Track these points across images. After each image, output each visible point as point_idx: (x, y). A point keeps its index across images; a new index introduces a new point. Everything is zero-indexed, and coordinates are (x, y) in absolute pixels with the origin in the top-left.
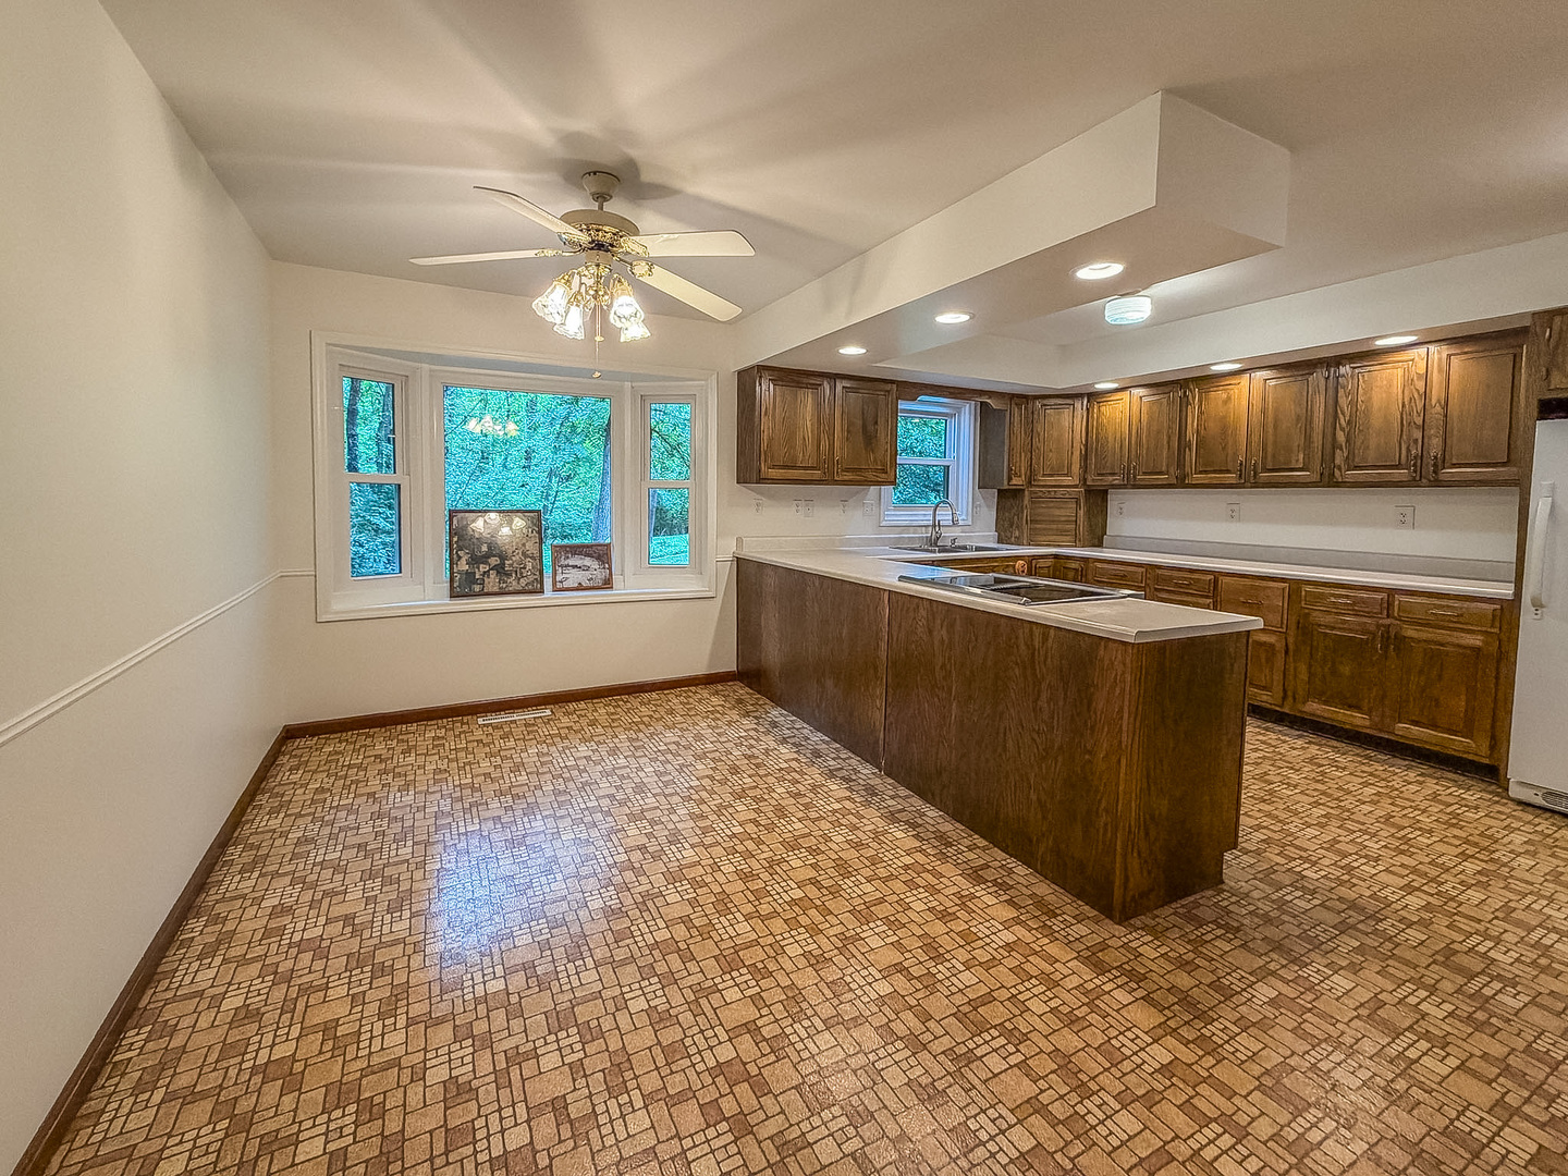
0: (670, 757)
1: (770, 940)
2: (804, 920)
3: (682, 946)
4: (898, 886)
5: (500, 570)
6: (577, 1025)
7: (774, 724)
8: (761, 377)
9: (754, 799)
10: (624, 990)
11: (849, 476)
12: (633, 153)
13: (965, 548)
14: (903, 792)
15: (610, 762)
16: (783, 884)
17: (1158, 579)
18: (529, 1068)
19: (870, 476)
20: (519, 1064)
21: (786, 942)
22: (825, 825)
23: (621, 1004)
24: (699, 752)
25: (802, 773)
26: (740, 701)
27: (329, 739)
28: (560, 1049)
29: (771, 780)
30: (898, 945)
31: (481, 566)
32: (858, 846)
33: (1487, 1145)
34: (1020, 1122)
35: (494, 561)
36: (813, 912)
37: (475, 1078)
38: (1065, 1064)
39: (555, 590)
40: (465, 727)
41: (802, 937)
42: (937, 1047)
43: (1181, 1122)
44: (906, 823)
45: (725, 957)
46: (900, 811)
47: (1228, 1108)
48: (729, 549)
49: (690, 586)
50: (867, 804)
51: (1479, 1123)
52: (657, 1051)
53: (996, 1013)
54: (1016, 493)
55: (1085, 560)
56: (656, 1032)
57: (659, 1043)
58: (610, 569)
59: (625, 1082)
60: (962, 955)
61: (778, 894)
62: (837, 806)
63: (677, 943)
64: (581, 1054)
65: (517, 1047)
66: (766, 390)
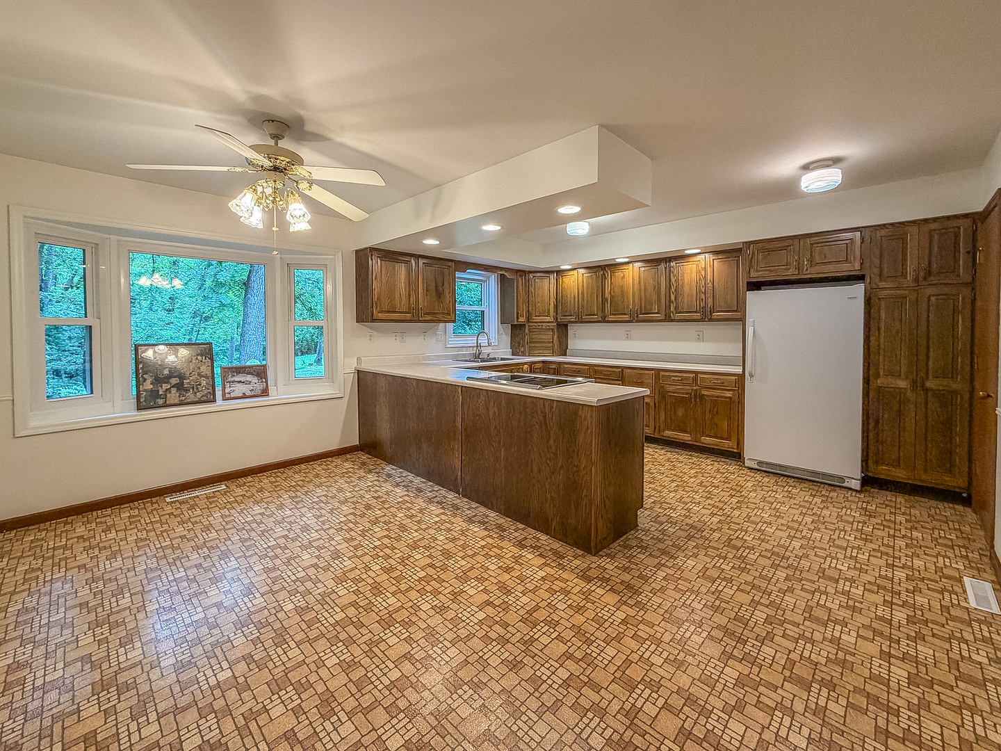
0: (322, 505)
1: (410, 604)
2: (428, 588)
3: (355, 620)
4: (480, 558)
5: (180, 387)
6: (292, 684)
7: (389, 476)
8: (372, 255)
9: (385, 523)
10: (320, 655)
11: (428, 318)
12: (302, 113)
13: (494, 359)
14: (474, 505)
15: (279, 515)
16: (413, 570)
17: (596, 372)
18: (262, 720)
19: (440, 317)
20: (255, 719)
21: (420, 603)
22: (432, 532)
23: (321, 663)
24: (342, 499)
25: (412, 503)
26: (364, 464)
27: (28, 530)
28: (283, 702)
29: (393, 510)
30: (485, 591)
31: (164, 385)
32: (453, 540)
33: (750, 620)
34: (561, 666)
35: (174, 381)
36: (433, 583)
37: (223, 737)
38: (578, 630)
39: (225, 399)
40: (156, 506)
41: (429, 598)
42: (514, 640)
43: (633, 644)
44: (479, 522)
45: (384, 620)
46: (474, 516)
47: (652, 632)
48: (352, 365)
49: (326, 391)
50: (455, 515)
51: (746, 611)
52: (350, 685)
53: (541, 615)
54: (522, 326)
55: (560, 363)
56: (347, 675)
57: (351, 680)
58: (266, 382)
59: (333, 709)
60: (520, 588)
61: (410, 576)
62: (437, 519)
63: (350, 619)
64: (299, 701)
65: (251, 709)
66: (375, 264)
